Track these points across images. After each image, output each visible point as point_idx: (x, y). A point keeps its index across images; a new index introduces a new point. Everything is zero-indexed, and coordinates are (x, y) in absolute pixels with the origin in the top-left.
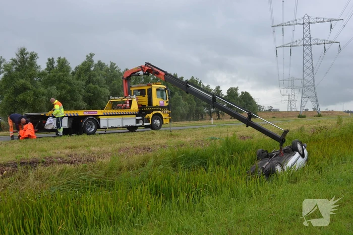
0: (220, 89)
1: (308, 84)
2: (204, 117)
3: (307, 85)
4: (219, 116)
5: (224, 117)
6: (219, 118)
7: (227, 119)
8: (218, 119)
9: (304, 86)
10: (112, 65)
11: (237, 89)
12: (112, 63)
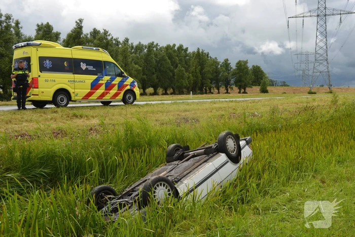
0: (229, 62)
1: (321, 58)
2: (212, 91)
3: (319, 59)
4: (227, 90)
5: (232, 91)
6: (227, 93)
7: (236, 93)
8: (225, 93)
9: (316, 60)
10: (106, 32)
11: (246, 62)
12: (105, 30)
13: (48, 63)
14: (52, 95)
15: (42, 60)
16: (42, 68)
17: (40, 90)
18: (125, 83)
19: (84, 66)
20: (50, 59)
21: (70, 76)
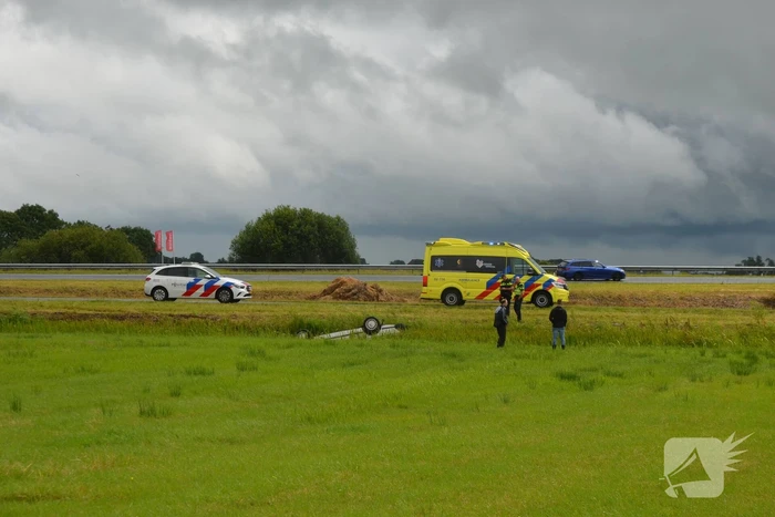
13: (439, 262)
14: (440, 293)
15: (434, 258)
16: (434, 267)
17: (428, 288)
18: (536, 282)
19: (480, 264)
20: (442, 257)
21: (463, 275)
